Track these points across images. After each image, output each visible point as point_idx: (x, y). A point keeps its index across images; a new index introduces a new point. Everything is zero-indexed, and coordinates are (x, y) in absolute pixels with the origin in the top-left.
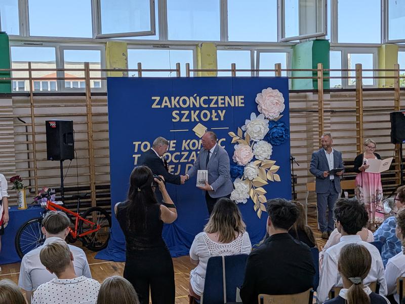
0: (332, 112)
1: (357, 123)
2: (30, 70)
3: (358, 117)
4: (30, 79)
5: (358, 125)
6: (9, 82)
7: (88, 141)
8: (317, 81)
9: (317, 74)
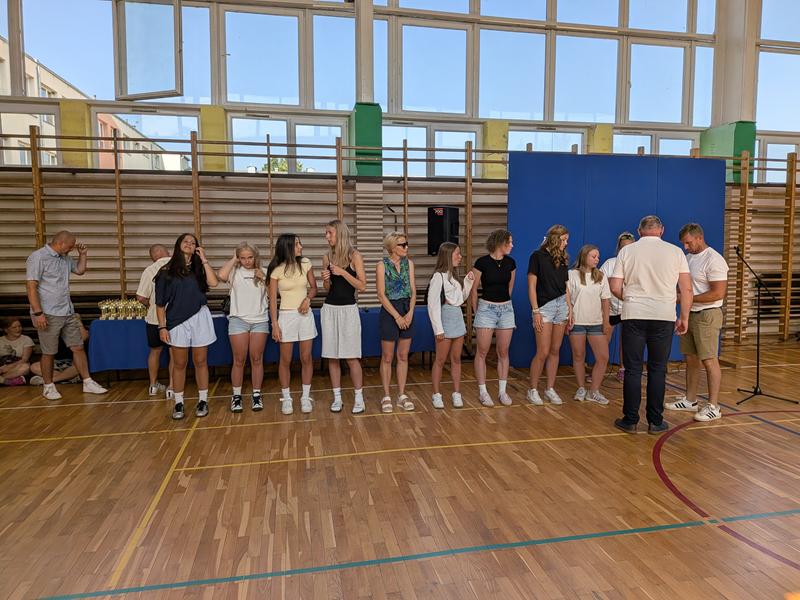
0: (754, 211)
1: (785, 228)
2: (405, 149)
3: (787, 221)
4: (405, 160)
5: (787, 229)
6: (381, 164)
7: (466, 236)
8: (739, 172)
9: (740, 164)
